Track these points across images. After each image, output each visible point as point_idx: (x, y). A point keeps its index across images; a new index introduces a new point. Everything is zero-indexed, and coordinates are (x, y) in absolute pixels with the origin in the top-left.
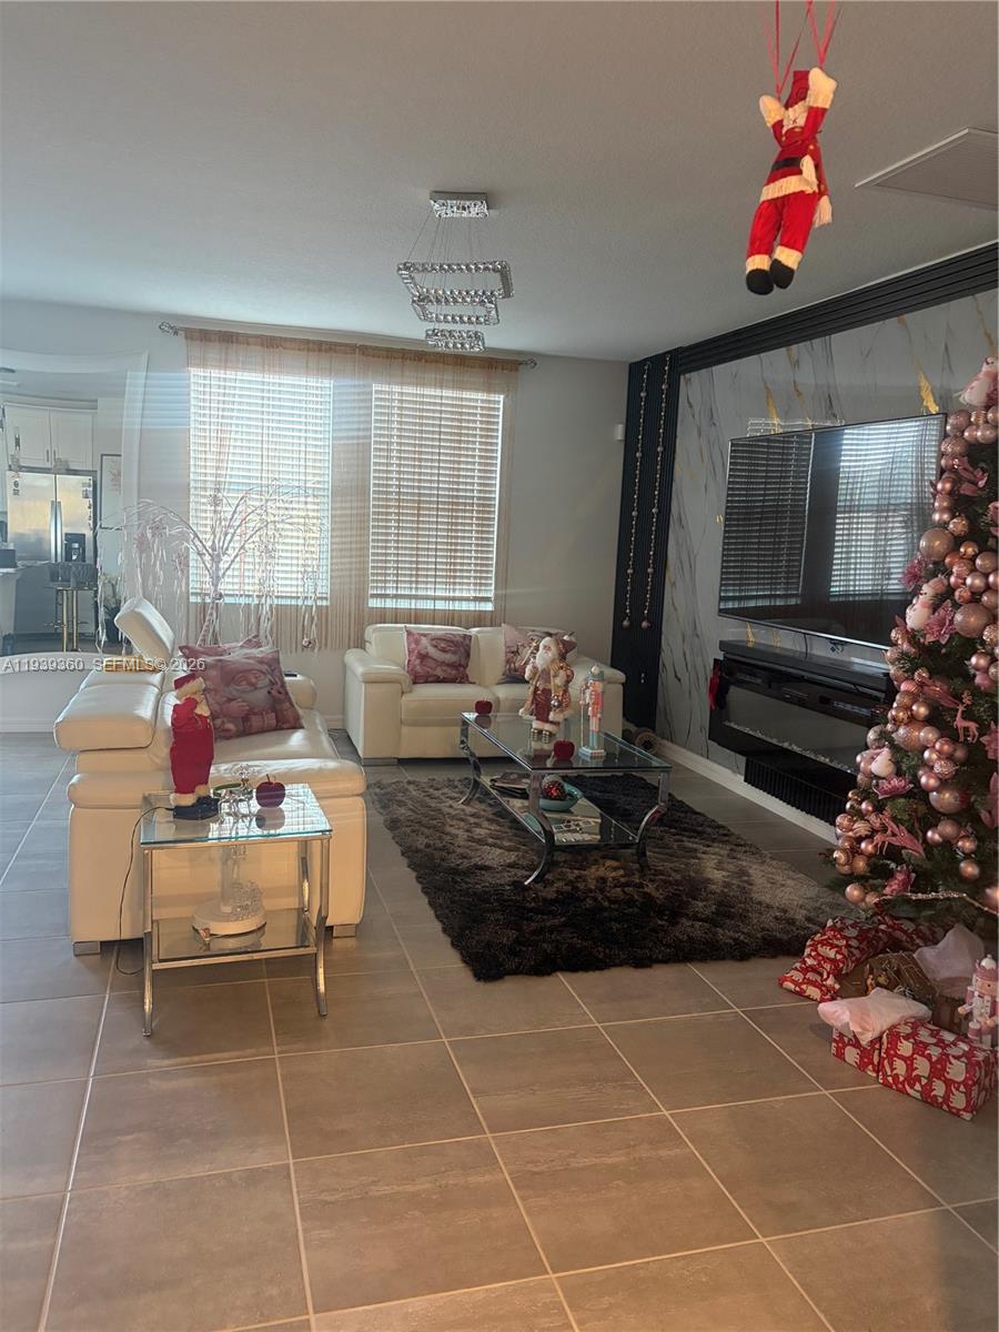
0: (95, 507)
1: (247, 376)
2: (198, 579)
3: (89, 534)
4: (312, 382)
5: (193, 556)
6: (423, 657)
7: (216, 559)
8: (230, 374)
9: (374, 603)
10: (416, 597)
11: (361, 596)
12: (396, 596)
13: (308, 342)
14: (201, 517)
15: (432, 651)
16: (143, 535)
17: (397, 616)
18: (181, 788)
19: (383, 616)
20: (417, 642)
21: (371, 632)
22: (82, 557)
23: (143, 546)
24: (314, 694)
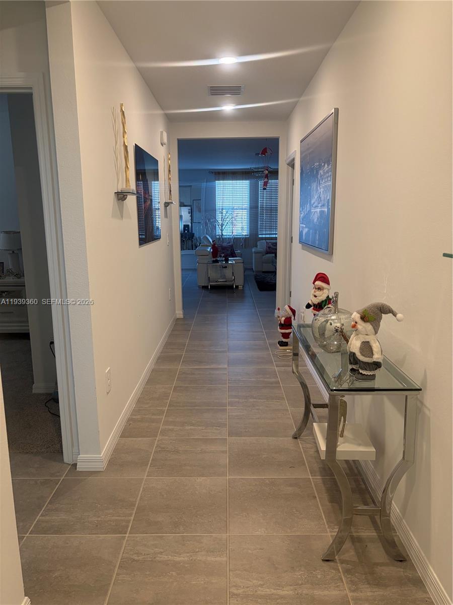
0: (191, 216)
1: (229, 182)
2: (218, 232)
3: (190, 224)
4: (244, 181)
5: (217, 226)
6: (269, 248)
7: (222, 226)
8: (225, 182)
9: (260, 236)
10: (271, 234)
11: (257, 235)
12: (266, 234)
13: (243, 172)
14: (219, 217)
15: (271, 246)
16: (206, 222)
17: (266, 239)
18: (213, 258)
19: (262, 239)
20: (268, 244)
21: (258, 243)
22: (188, 231)
23: (206, 224)
24: (241, 254)
